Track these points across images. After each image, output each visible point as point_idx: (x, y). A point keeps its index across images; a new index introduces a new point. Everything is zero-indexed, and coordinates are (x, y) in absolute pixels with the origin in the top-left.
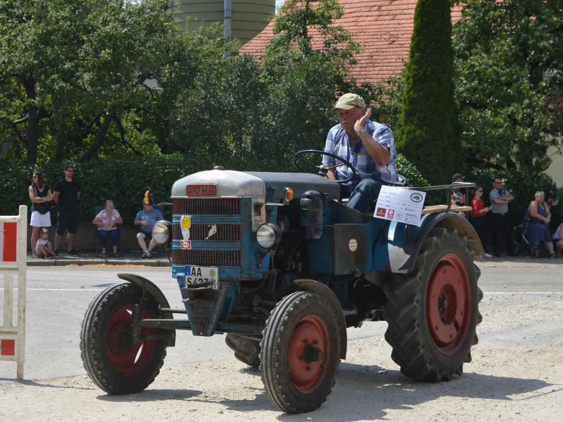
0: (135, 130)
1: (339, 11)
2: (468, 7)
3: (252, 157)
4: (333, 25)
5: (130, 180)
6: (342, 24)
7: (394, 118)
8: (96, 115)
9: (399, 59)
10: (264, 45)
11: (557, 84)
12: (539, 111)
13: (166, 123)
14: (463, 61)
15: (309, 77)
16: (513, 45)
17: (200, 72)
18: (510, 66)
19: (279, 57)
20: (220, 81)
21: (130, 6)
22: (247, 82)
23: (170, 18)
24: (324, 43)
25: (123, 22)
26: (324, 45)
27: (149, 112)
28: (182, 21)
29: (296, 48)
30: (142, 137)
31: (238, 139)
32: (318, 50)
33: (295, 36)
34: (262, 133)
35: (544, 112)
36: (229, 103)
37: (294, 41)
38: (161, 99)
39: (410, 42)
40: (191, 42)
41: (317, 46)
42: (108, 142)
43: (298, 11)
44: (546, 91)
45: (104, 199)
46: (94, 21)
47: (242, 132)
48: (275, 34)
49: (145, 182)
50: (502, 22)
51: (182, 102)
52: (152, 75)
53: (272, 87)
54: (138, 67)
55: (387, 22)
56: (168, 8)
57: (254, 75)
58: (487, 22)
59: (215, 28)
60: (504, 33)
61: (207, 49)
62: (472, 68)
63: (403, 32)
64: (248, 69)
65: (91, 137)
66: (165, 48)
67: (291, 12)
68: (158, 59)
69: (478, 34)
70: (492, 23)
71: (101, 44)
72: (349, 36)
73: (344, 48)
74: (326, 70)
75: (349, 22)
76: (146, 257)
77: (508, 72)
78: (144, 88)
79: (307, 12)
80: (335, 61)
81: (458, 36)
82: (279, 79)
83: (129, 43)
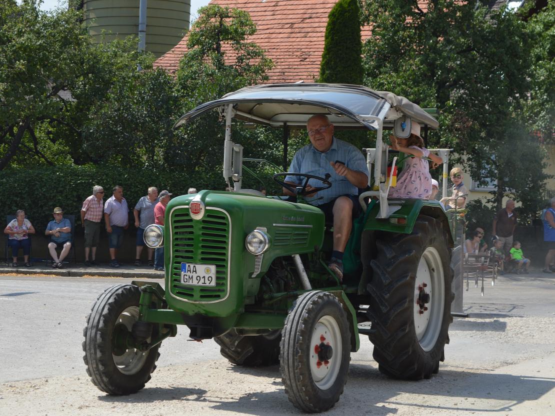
0: (49, 141)
1: (252, 28)
2: (378, 26)
3: (164, 169)
4: (246, 41)
5: (42, 190)
6: (254, 40)
7: (305, 134)
8: (10, 125)
9: (310, 75)
10: (178, 59)
11: (463, 104)
12: (445, 130)
13: (80, 134)
14: (372, 79)
15: (222, 91)
16: (422, 65)
17: (113, 85)
18: (419, 86)
19: (192, 72)
20: (133, 94)
21: (45, 18)
22: (160, 95)
23: (85, 31)
24: (237, 59)
25: (38, 33)
26: (236, 61)
27: (63, 124)
28: (96, 33)
29: (209, 63)
30: (55, 147)
31: (151, 152)
32: (231, 66)
33: (208, 50)
34: (175, 145)
35: (451, 131)
36: (141, 115)
37: (207, 56)
38: (74, 110)
39: (321, 59)
40: (105, 55)
41: (230, 61)
42: (22, 152)
43: (212, 27)
44: (452, 110)
45: (16, 208)
46: (9, 32)
47: (155, 145)
48: (189, 48)
49: (57, 192)
50: (411, 42)
51: (95, 113)
52: (66, 86)
53: (184, 101)
54: (52, 78)
55: (298, 39)
56: (83, 21)
57: (167, 88)
58: (396, 42)
59: (130, 41)
60: (413, 53)
61: (121, 62)
62: (381, 86)
63: (314, 50)
64: (160, 82)
65: (4, 146)
66: (80, 60)
67: (205, 27)
68: (72, 71)
69: (387, 53)
70: (401, 42)
71: (16, 55)
72: (262, 52)
73: (257, 64)
74: (238, 85)
75: (262, 38)
76: (57, 267)
77: (416, 91)
78: (58, 100)
79: (220, 27)
80: (247, 77)
81: (368, 54)
82: (192, 92)
83: (44, 54)
